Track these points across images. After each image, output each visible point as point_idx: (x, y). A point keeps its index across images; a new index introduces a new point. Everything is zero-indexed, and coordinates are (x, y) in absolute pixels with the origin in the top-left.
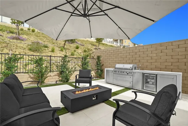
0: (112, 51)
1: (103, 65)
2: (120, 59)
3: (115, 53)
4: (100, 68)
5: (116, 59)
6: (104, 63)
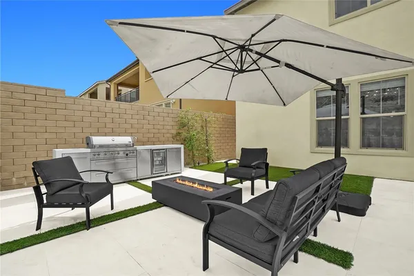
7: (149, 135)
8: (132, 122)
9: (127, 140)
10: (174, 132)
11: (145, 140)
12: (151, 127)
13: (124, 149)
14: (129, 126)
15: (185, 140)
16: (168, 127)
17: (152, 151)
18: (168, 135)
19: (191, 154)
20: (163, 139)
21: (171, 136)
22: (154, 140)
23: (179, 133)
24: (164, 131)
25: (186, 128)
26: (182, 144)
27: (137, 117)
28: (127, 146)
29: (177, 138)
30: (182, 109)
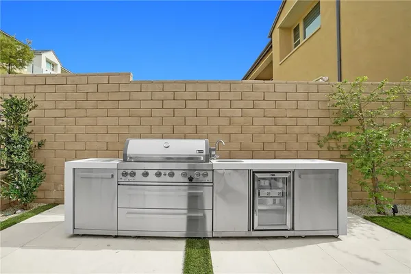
0: (92, 88)
1: (39, 145)
2: (123, 121)
3: (104, 96)
4: (23, 161)
5: (109, 121)
6: (45, 137)
7: (264, 138)
8: (229, 113)
9: (194, 146)
10: (323, 131)
11: (258, 146)
12: (269, 121)
13: (185, 166)
14: (225, 122)
15: (351, 149)
16: (308, 122)
17: (253, 175)
18: (307, 138)
19: (369, 181)
20: (296, 146)
21: (316, 139)
22: (275, 146)
23: (335, 133)
24: (297, 130)
25: (355, 121)
26: (342, 158)
27: (241, 104)
28: (190, 159)
29: (329, 144)
30: (343, 80)
